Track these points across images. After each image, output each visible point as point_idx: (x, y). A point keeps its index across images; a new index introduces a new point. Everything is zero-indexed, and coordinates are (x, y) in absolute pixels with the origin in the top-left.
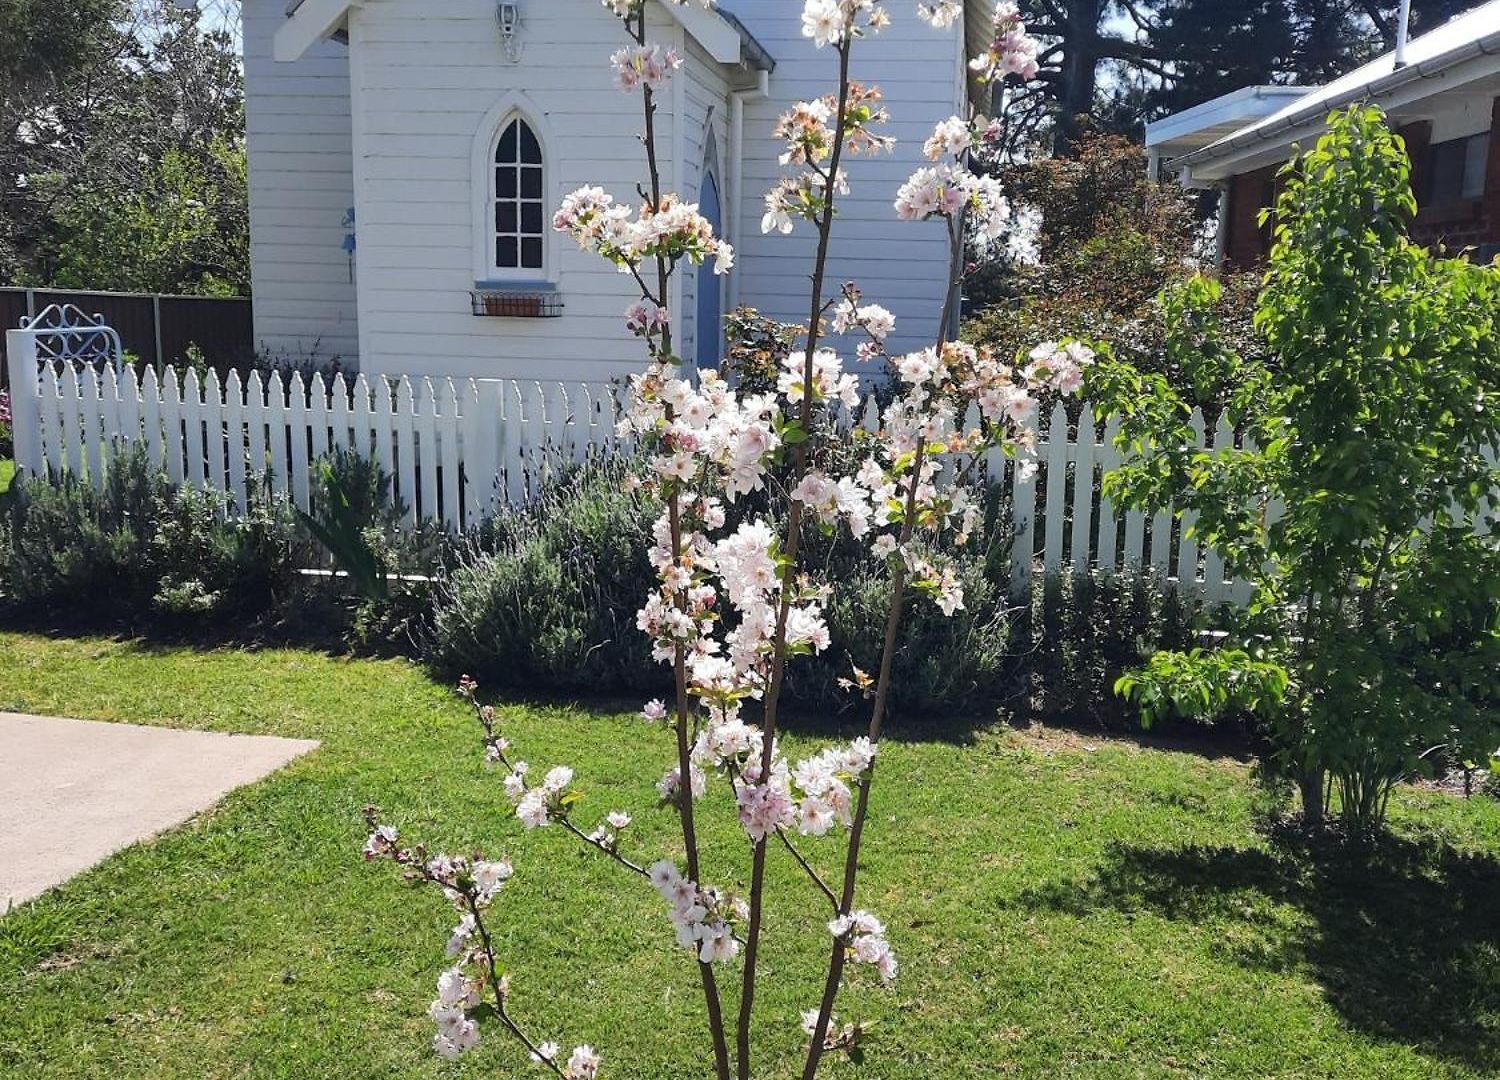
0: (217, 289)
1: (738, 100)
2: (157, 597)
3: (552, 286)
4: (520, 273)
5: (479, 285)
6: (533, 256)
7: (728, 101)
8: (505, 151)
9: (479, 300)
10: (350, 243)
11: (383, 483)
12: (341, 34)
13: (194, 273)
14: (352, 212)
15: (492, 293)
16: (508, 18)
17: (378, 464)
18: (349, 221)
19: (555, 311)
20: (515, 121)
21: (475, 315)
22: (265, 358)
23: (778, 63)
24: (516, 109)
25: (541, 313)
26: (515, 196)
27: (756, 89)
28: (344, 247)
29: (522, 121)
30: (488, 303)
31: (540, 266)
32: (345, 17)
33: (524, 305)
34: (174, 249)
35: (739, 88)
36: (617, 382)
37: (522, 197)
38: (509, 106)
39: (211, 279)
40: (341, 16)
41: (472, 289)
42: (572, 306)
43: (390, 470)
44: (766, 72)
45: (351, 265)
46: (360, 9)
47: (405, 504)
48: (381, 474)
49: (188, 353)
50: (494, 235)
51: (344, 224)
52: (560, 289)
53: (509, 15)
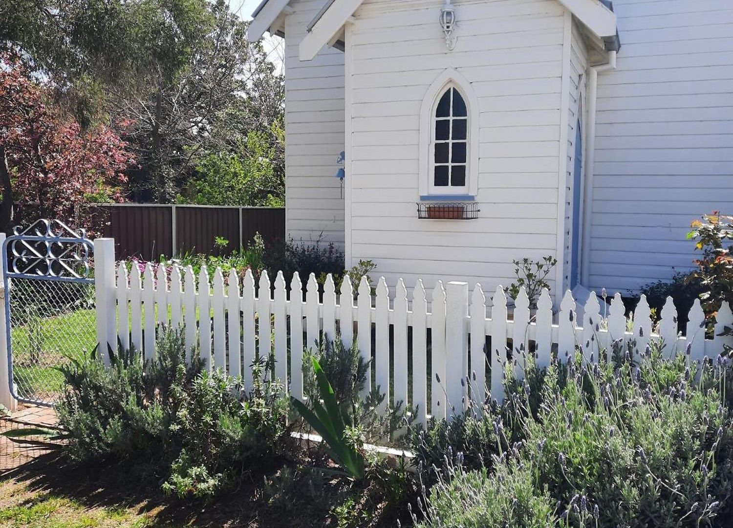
0: (273, 203)
1: (594, 71)
2: (166, 485)
3: (472, 198)
4: (450, 190)
5: (423, 198)
6: (459, 178)
7: (587, 73)
8: (442, 110)
9: (423, 208)
10: (342, 174)
11: (362, 368)
12: (340, 44)
13: (263, 194)
14: (343, 154)
15: (432, 203)
16: (448, 20)
17: (359, 351)
18: (341, 160)
19: (475, 215)
20: (450, 89)
21: (419, 218)
22: (291, 244)
23: (622, 46)
24: (451, 81)
25: (465, 216)
26: (448, 139)
27: (608, 63)
28: (338, 176)
29: (454, 89)
30: (429, 210)
31: (463, 184)
32: (343, 31)
33: (453, 211)
34: (252, 183)
35: (594, 64)
36: (517, 263)
37: (453, 139)
38: (446, 80)
39: (272, 198)
40: (340, 29)
41: (419, 201)
42: (485, 210)
43: (368, 358)
44: (615, 52)
45: (342, 187)
46: (353, 24)
47: (381, 393)
48: (361, 360)
49: (255, 238)
50: (433, 165)
51: (338, 162)
52: (477, 199)
53: (449, 18)
